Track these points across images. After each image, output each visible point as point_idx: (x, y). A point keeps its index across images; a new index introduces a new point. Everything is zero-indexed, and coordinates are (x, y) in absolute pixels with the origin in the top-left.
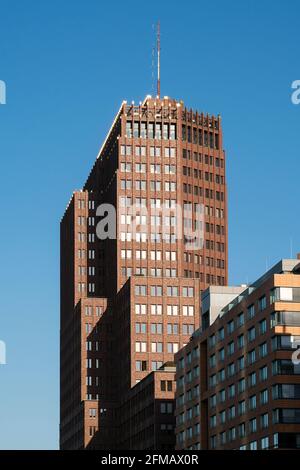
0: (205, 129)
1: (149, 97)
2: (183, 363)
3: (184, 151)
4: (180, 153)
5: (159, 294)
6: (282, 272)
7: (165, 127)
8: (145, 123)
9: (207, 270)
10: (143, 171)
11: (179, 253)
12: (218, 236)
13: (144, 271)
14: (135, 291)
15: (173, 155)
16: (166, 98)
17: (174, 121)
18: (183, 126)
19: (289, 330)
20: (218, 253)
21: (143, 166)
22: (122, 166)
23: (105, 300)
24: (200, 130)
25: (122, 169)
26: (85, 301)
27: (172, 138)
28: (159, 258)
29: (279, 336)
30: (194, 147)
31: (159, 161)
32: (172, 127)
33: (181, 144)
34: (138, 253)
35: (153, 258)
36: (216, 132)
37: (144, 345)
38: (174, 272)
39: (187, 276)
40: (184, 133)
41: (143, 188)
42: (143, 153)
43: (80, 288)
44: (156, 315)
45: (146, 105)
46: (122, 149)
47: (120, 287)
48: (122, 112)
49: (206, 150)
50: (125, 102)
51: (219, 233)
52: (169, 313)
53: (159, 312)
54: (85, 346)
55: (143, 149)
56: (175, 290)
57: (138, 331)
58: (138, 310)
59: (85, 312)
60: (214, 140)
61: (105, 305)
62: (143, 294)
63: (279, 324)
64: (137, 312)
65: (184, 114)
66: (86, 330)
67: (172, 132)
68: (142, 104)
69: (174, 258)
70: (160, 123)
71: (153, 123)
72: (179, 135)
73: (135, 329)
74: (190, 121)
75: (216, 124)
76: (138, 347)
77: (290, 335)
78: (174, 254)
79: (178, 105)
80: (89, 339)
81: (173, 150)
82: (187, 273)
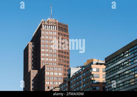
0: (64, 27)
1: (49, 19)
2: (62, 87)
3: (59, 33)
4: (57, 33)
5: (53, 70)
6: (93, 64)
7: (54, 27)
8: (48, 25)
9: (64, 64)
10: (48, 38)
11: (57, 59)
12: (67, 55)
13: (48, 63)
14: (46, 68)
15: (56, 34)
16: (54, 19)
17: (56, 25)
18: (58, 27)
19: (95, 79)
20: (67, 59)
21: (48, 36)
22: (42, 36)
23: (37, 71)
24: (63, 28)
25: (42, 37)
26: (32, 71)
27: (55, 29)
28: (52, 60)
29: (93, 80)
30: (61, 32)
31: (52, 35)
32: (56, 27)
33: (58, 31)
34: (46, 59)
35: (50, 60)
36: (67, 28)
37: (48, 82)
38: (56, 64)
39: (59, 65)
40: (58, 28)
41: (48, 42)
42: (48, 33)
43: (30, 67)
44: (52, 75)
45: (48, 21)
46: (42, 32)
47: (41, 67)
48: (42, 22)
49: (64, 33)
50: (43, 20)
51: (67, 54)
52: (55, 74)
53: (53, 74)
54: (32, 82)
55: (48, 32)
56: (57, 68)
57: (47, 79)
58: (47, 73)
59: (32, 74)
60: (66, 31)
61: (37, 72)
62: (48, 69)
63: (93, 77)
64: (47, 74)
65: (59, 24)
66: (32, 78)
67: (55, 28)
68: (47, 20)
69: (56, 60)
70: (52, 26)
71: (50, 25)
72: (57, 29)
73: (46, 78)
74: (60, 25)
75: (67, 26)
76: (47, 83)
77: (95, 80)
78: (56, 59)
79: (57, 21)
80: (32, 81)
81: (56, 33)
82: (59, 64)
